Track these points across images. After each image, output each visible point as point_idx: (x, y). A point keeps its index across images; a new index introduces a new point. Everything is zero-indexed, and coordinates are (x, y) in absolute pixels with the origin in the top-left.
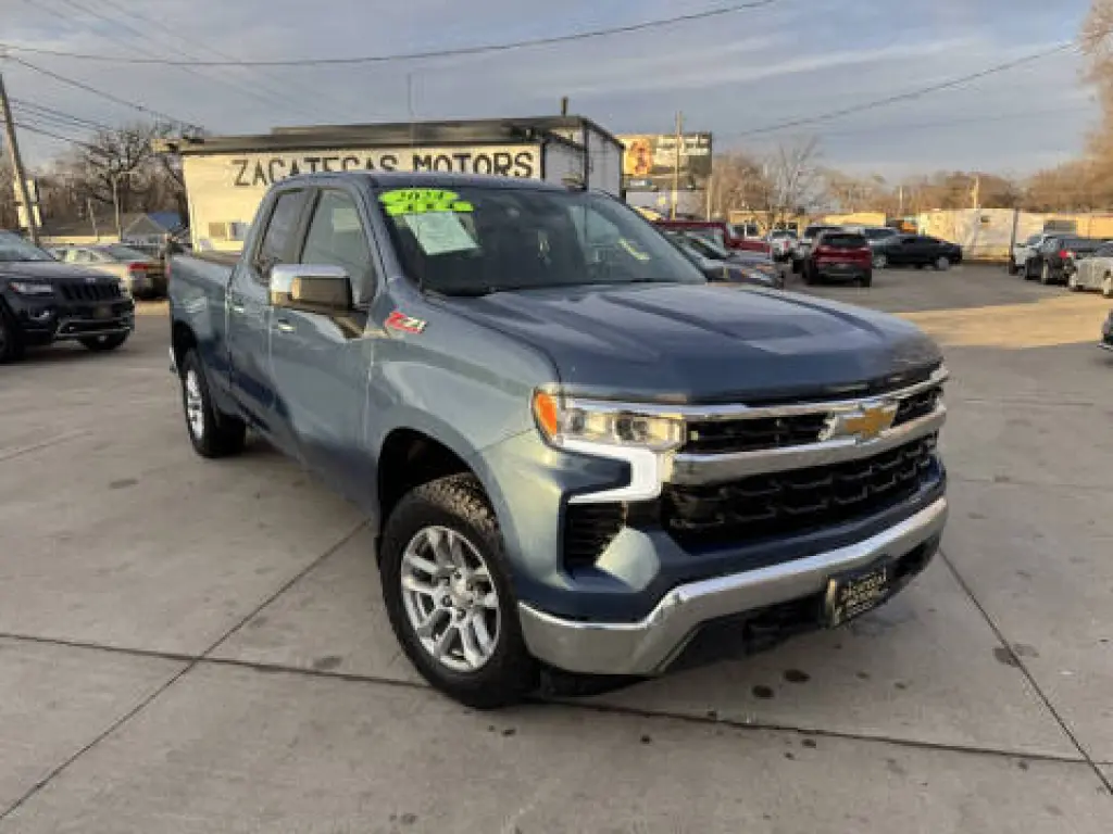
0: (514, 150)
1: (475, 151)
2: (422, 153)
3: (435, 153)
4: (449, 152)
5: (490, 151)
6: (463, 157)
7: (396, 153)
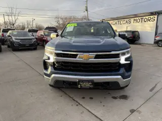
0: (152, 17)
1: (144, 17)
2: (135, 18)
3: (137, 18)
4: (140, 18)
5: (147, 17)
6: (142, 19)
7: (131, 19)
